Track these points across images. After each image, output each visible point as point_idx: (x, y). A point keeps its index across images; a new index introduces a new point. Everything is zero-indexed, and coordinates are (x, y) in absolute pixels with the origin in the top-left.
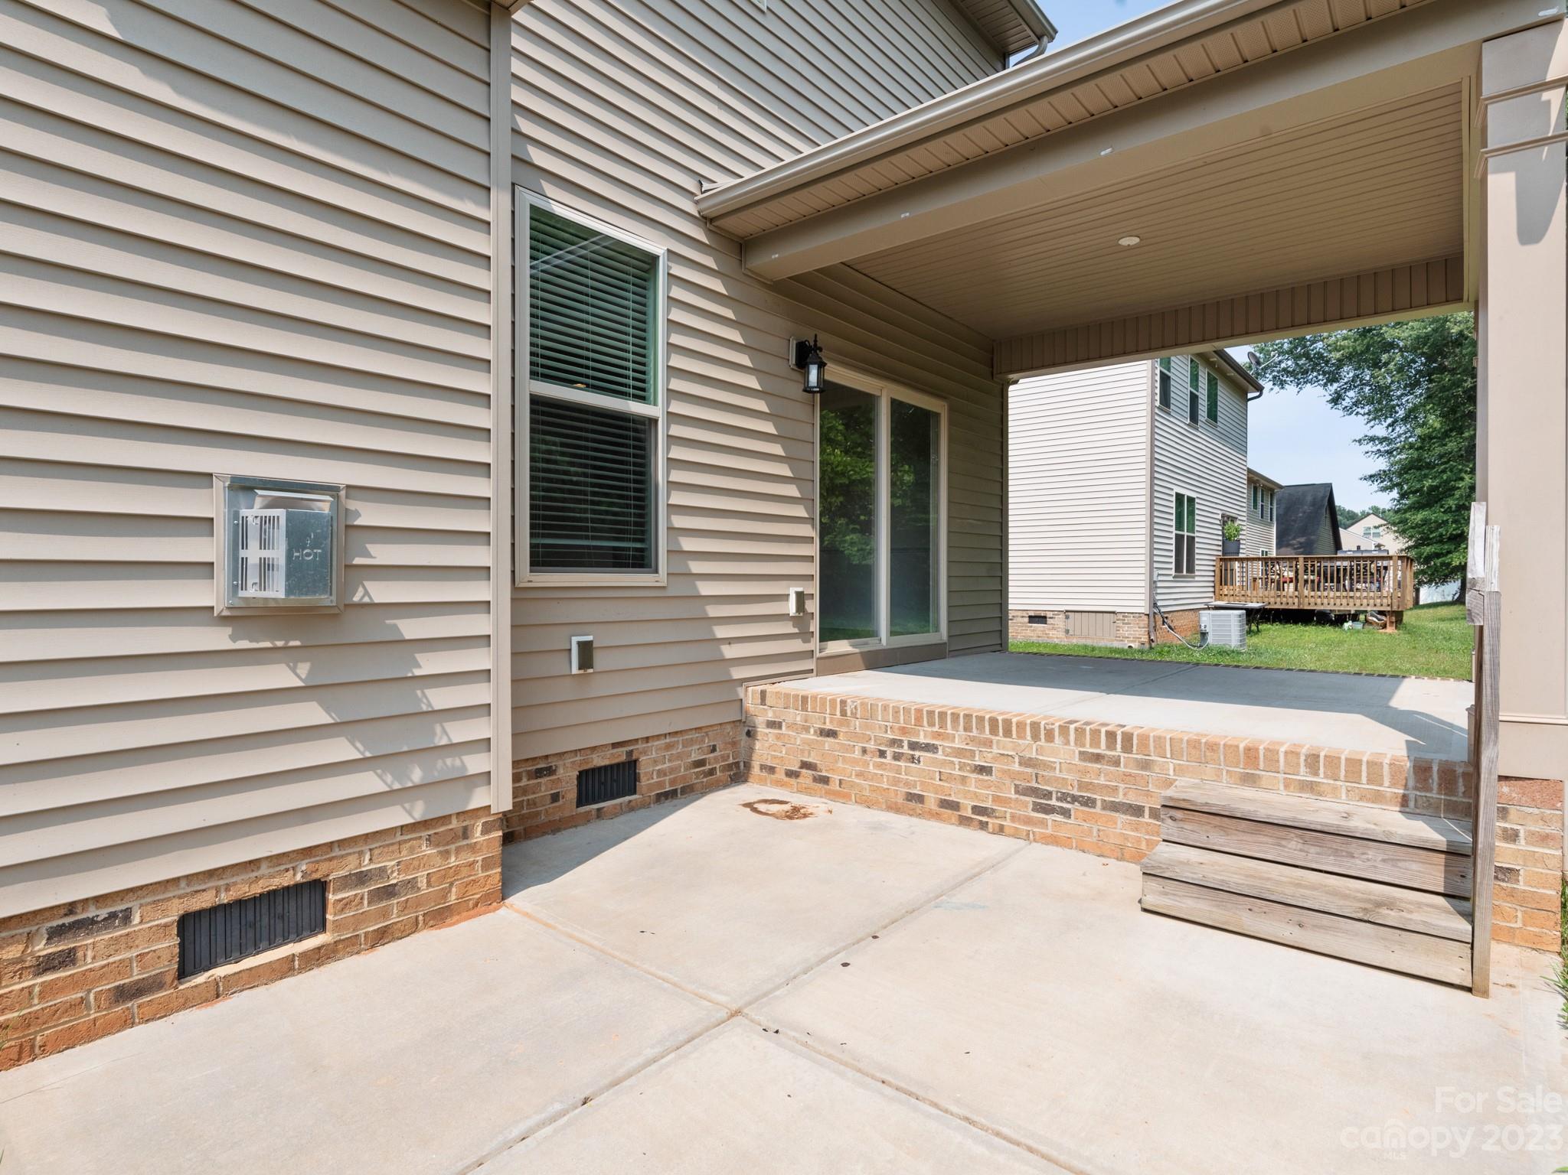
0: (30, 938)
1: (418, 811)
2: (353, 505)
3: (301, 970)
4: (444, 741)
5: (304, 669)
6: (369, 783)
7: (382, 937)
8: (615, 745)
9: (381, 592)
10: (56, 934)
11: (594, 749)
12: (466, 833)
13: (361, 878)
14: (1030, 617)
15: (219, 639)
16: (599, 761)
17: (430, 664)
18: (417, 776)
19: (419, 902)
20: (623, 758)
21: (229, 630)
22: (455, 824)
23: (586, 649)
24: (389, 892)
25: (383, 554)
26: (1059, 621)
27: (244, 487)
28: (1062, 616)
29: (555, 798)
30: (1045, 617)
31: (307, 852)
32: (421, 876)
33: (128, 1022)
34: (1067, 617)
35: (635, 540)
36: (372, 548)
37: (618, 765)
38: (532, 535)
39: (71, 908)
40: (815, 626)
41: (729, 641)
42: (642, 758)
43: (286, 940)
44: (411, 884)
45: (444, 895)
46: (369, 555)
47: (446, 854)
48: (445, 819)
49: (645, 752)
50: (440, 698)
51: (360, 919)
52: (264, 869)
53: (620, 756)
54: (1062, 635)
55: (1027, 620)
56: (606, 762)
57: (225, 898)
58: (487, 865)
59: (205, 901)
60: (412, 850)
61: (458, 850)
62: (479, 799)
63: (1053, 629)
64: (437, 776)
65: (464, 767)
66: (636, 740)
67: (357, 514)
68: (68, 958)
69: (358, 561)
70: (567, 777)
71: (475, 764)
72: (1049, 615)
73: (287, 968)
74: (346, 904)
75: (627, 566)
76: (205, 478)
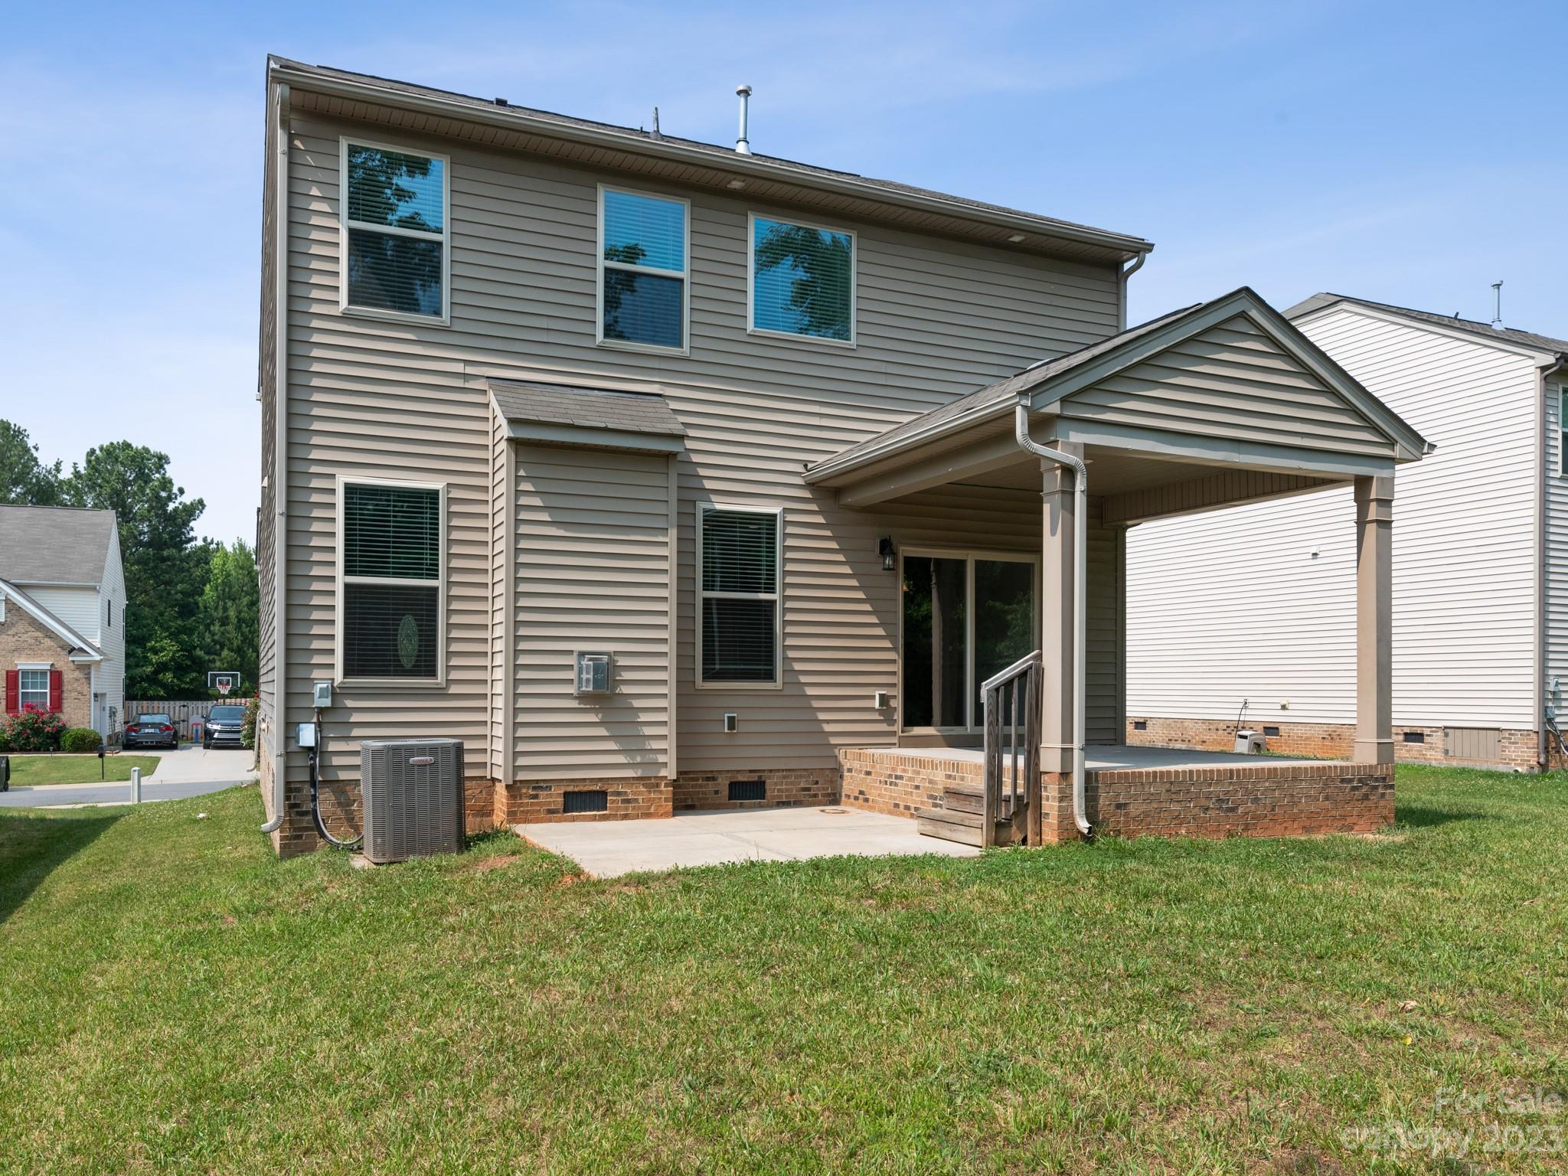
0: (528, 788)
1: (639, 773)
2: (616, 658)
3: (599, 820)
4: (649, 748)
5: (600, 716)
6: (621, 759)
7: (625, 817)
8: (751, 771)
9: (626, 689)
10: (534, 788)
11: (738, 771)
12: (658, 785)
13: (619, 794)
14: (1406, 734)
15: (574, 704)
16: (741, 778)
17: (644, 717)
18: (639, 759)
19: (639, 808)
20: (756, 779)
21: (577, 701)
22: (653, 781)
23: (731, 720)
24: (628, 801)
25: (627, 675)
26: (1437, 739)
27: (582, 654)
28: (1440, 733)
29: (716, 792)
30: (1422, 735)
31: (601, 780)
32: (640, 798)
33: (550, 821)
34: (1446, 735)
35: (765, 665)
36: (623, 673)
37: (753, 782)
38: (703, 664)
39: (537, 781)
40: (899, 716)
41: (828, 722)
42: (768, 781)
43: (594, 810)
44: (636, 800)
45: (649, 808)
46: (621, 676)
47: (650, 792)
48: (649, 778)
49: (769, 778)
50: (648, 731)
51: (618, 809)
52: (587, 783)
53: (754, 778)
54: (1440, 756)
55: (1401, 738)
56: (745, 780)
57: (576, 789)
58: (666, 800)
59: (570, 789)
60: (636, 787)
61: (654, 792)
62: (663, 773)
63: (1431, 748)
64: (646, 761)
65: (657, 759)
66: (764, 771)
67: (617, 661)
68: (536, 797)
69: (618, 678)
70: (723, 784)
71: (661, 758)
72: (1427, 731)
73: (594, 819)
74: (613, 802)
75: (760, 678)
76: (571, 652)
